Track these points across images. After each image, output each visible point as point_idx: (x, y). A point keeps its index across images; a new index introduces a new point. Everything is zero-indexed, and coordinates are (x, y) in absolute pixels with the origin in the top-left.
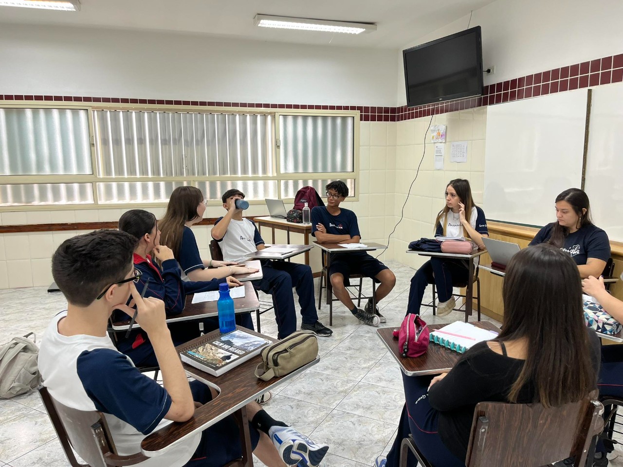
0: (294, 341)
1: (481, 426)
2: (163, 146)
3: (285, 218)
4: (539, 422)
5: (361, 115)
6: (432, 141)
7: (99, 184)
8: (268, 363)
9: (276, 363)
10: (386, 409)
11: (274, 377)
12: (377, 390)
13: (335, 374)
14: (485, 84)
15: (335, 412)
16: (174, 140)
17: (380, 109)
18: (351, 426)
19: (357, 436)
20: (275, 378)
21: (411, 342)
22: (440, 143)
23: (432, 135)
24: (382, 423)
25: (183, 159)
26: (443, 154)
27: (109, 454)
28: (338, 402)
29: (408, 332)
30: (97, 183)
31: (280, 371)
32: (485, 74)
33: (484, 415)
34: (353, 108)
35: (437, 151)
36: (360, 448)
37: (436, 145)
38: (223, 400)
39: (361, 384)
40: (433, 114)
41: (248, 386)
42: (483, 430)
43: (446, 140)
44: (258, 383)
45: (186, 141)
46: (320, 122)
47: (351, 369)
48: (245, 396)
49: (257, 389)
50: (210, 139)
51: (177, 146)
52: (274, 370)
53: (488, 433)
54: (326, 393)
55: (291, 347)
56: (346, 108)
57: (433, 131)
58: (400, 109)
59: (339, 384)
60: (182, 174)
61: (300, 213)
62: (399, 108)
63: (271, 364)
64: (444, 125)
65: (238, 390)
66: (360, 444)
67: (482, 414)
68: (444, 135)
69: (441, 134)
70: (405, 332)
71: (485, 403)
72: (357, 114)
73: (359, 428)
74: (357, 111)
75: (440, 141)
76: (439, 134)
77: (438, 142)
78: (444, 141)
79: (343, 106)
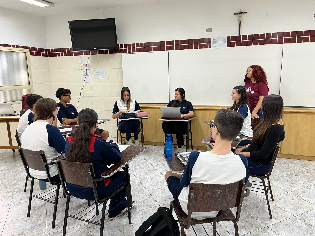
5: (30, 52)
12: (148, 179)
14: (118, 44)
17: (39, 49)
26: (89, 75)
34: (25, 47)
35: (84, 73)
56: (21, 47)
62: (49, 50)
68: (89, 66)
69: (86, 65)
72: (28, 51)
74: (27, 49)
75: (86, 69)
76: (84, 65)
77: (84, 69)
78: (89, 69)
79: (19, 45)
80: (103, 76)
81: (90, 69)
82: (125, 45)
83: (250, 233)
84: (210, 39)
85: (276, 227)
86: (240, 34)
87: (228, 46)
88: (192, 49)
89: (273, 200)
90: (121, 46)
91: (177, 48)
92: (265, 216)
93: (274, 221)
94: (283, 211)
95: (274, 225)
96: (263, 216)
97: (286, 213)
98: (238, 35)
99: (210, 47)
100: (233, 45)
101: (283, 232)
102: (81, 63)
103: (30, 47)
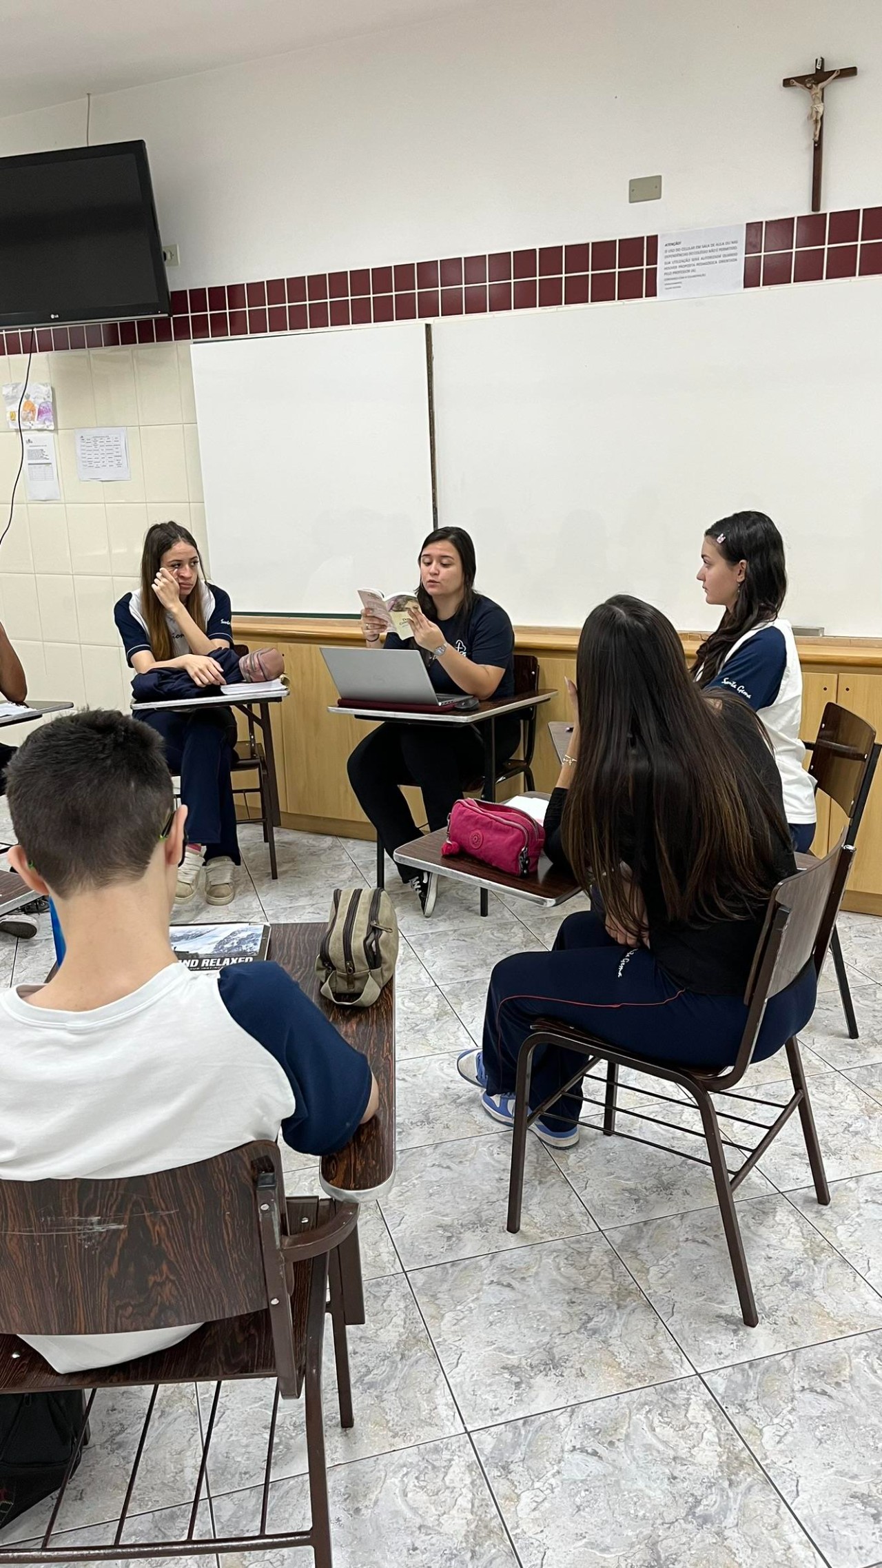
6: (12, 427)
14: (172, 288)
22: (39, 430)
23: (9, 409)
26: (52, 461)
35: (30, 450)
37: (26, 437)
43: (56, 424)
64: (45, 385)
68: (49, 411)
69: (37, 407)
75: (40, 427)
76: (29, 407)
77: (30, 429)
78: (52, 428)
80: (119, 465)
81: (56, 430)
82: (217, 292)
83: (573, 1409)
84: (653, 240)
85: (747, 1386)
86: (816, 204)
87: (750, 281)
88: (553, 308)
89: (826, 1204)
90: (198, 294)
91: (476, 306)
92: (722, 1302)
93: (761, 1340)
94: (848, 1281)
95: (743, 1370)
96: (711, 1299)
97: (859, 1297)
98: (806, 211)
99: (652, 292)
100: (777, 274)
101: (776, 1421)
102: (12, 398)
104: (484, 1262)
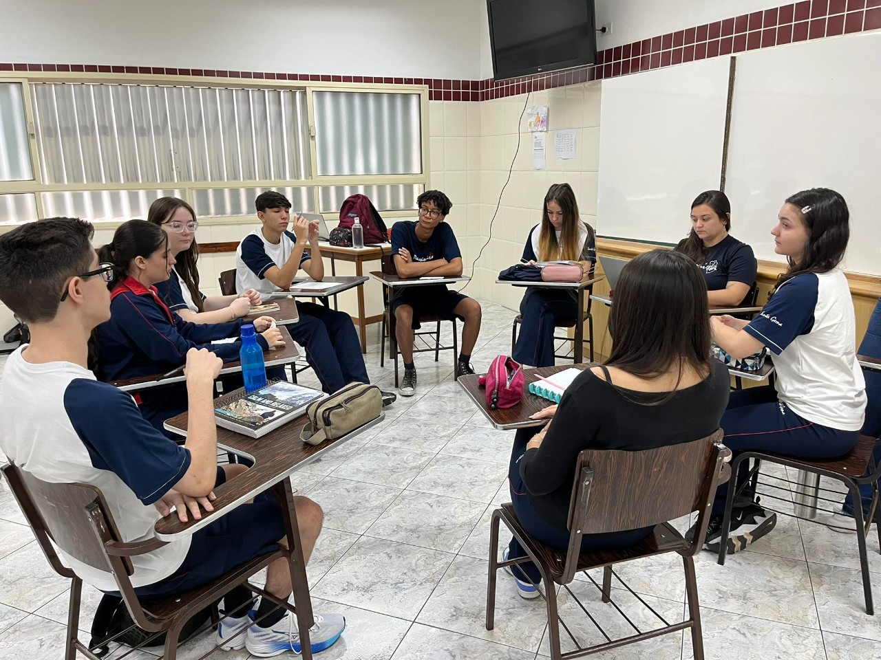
0: (350, 394)
1: (585, 477)
2: (140, 138)
3: (327, 240)
4: (653, 470)
5: (430, 92)
6: (529, 130)
7: (44, 196)
8: (316, 422)
9: (327, 422)
10: (473, 485)
11: (325, 440)
12: (461, 463)
13: (405, 446)
14: (598, 50)
15: (406, 492)
16: (156, 128)
17: (457, 83)
18: (429, 508)
19: (436, 520)
20: (327, 441)
21: (502, 390)
22: (541, 131)
23: (530, 120)
24: (467, 502)
25: (171, 156)
26: (544, 148)
27: (111, 542)
28: (409, 481)
29: (497, 377)
30: (42, 193)
31: (333, 431)
32: (598, 33)
33: (589, 465)
34: (418, 81)
35: (536, 143)
36: (440, 534)
37: (535, 134)
38: (259, 471)
39: (439, 456)
40: (529, 91)
41: (293, 452)
42: (587, 483)
43: (547, 128)
44: (304, 449)
45: (174, 130)
46: (371, 102)
47: (425, 439)
48: (289, 464)
49: (303, 455)
50: (211, 126)
51: (161, 138)
52: (325, 430)
53: (592, 486)
54: (393, 471)
55: (347, 401)
56: (409, 81)
57: (530, 115)
58: (485, 84)
59: (411, 458)
60: (172, 179)
61: (349, 233)
62: (482, 82)
63: (321, 423)
64: (545, 107)
65: (278, 458)
66: (440, 529)
67: (586, 465)
68: (545, 121)
69: (541, 119)
70: (494, 378)
71: (589, 451)
72: (424, 90)
73: (438, 510)
74: (423, 85)
75: (540, 130)
76: (538, 119)
77: (537, 131)
78: (545, 130)
79: (404, 78)
80: (571, 150)
81: (547, 131)
88: (819, 40)
102: (531, 114)
103: (433, 78)
104: (455, 637)
